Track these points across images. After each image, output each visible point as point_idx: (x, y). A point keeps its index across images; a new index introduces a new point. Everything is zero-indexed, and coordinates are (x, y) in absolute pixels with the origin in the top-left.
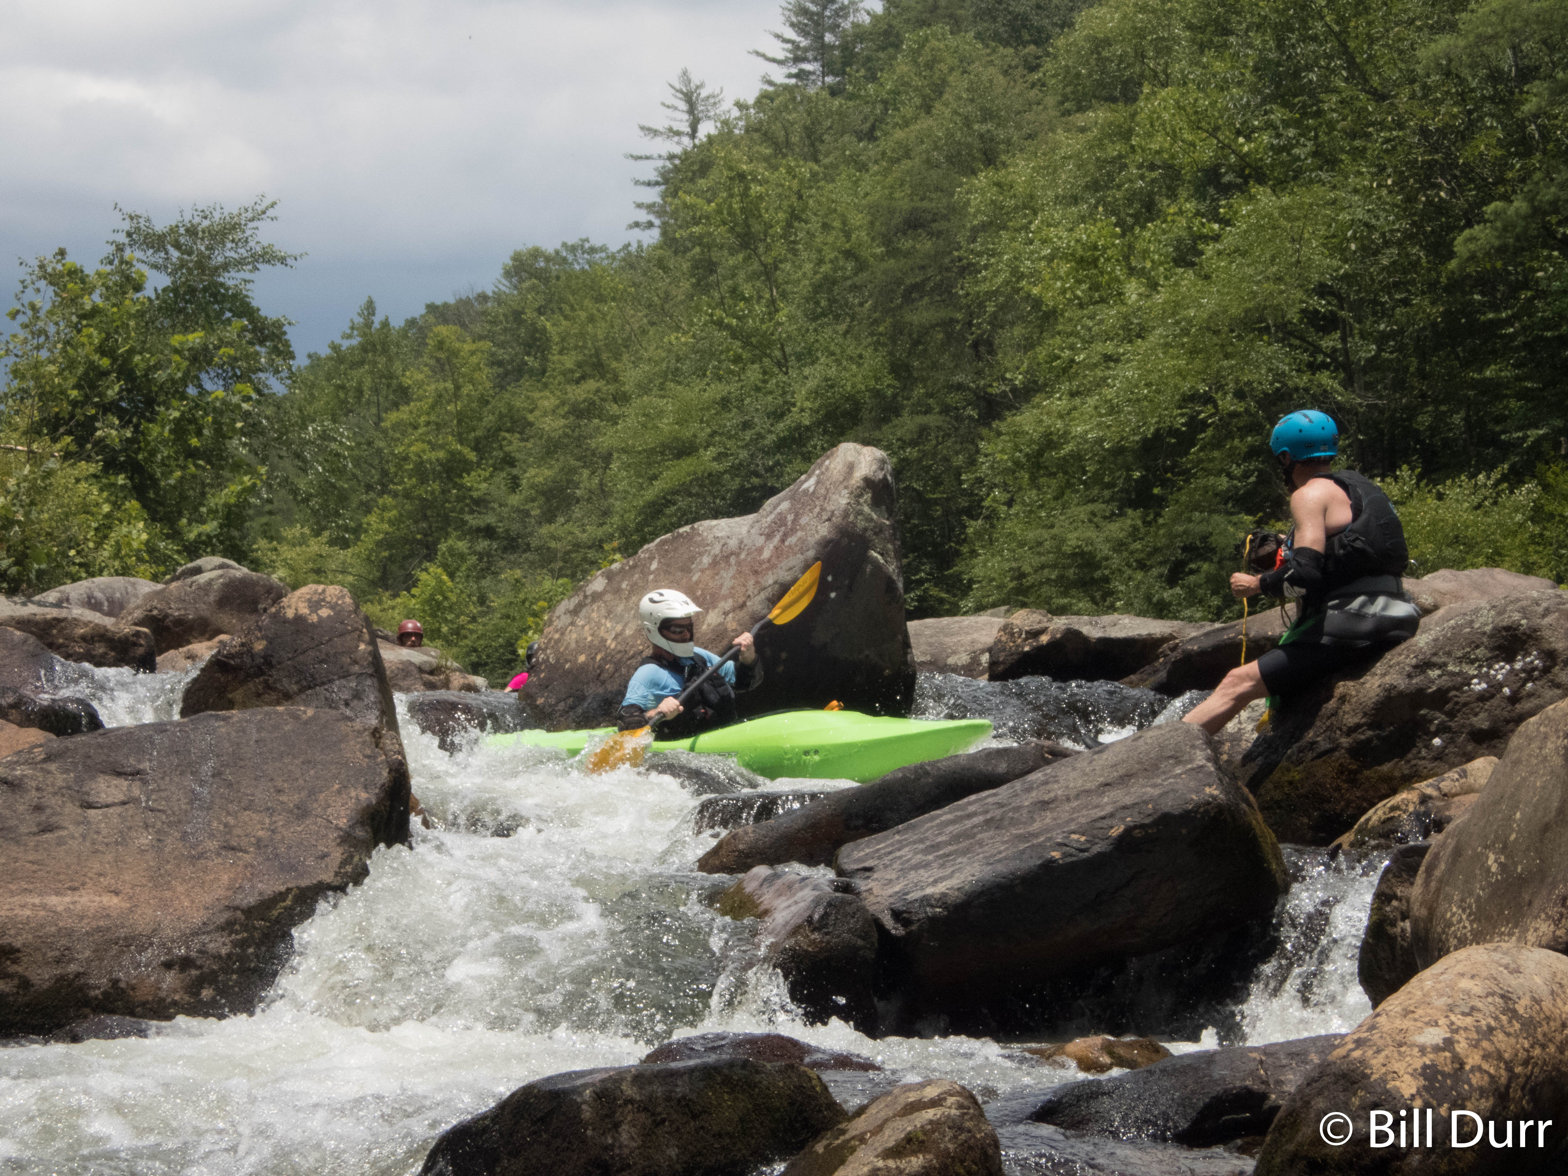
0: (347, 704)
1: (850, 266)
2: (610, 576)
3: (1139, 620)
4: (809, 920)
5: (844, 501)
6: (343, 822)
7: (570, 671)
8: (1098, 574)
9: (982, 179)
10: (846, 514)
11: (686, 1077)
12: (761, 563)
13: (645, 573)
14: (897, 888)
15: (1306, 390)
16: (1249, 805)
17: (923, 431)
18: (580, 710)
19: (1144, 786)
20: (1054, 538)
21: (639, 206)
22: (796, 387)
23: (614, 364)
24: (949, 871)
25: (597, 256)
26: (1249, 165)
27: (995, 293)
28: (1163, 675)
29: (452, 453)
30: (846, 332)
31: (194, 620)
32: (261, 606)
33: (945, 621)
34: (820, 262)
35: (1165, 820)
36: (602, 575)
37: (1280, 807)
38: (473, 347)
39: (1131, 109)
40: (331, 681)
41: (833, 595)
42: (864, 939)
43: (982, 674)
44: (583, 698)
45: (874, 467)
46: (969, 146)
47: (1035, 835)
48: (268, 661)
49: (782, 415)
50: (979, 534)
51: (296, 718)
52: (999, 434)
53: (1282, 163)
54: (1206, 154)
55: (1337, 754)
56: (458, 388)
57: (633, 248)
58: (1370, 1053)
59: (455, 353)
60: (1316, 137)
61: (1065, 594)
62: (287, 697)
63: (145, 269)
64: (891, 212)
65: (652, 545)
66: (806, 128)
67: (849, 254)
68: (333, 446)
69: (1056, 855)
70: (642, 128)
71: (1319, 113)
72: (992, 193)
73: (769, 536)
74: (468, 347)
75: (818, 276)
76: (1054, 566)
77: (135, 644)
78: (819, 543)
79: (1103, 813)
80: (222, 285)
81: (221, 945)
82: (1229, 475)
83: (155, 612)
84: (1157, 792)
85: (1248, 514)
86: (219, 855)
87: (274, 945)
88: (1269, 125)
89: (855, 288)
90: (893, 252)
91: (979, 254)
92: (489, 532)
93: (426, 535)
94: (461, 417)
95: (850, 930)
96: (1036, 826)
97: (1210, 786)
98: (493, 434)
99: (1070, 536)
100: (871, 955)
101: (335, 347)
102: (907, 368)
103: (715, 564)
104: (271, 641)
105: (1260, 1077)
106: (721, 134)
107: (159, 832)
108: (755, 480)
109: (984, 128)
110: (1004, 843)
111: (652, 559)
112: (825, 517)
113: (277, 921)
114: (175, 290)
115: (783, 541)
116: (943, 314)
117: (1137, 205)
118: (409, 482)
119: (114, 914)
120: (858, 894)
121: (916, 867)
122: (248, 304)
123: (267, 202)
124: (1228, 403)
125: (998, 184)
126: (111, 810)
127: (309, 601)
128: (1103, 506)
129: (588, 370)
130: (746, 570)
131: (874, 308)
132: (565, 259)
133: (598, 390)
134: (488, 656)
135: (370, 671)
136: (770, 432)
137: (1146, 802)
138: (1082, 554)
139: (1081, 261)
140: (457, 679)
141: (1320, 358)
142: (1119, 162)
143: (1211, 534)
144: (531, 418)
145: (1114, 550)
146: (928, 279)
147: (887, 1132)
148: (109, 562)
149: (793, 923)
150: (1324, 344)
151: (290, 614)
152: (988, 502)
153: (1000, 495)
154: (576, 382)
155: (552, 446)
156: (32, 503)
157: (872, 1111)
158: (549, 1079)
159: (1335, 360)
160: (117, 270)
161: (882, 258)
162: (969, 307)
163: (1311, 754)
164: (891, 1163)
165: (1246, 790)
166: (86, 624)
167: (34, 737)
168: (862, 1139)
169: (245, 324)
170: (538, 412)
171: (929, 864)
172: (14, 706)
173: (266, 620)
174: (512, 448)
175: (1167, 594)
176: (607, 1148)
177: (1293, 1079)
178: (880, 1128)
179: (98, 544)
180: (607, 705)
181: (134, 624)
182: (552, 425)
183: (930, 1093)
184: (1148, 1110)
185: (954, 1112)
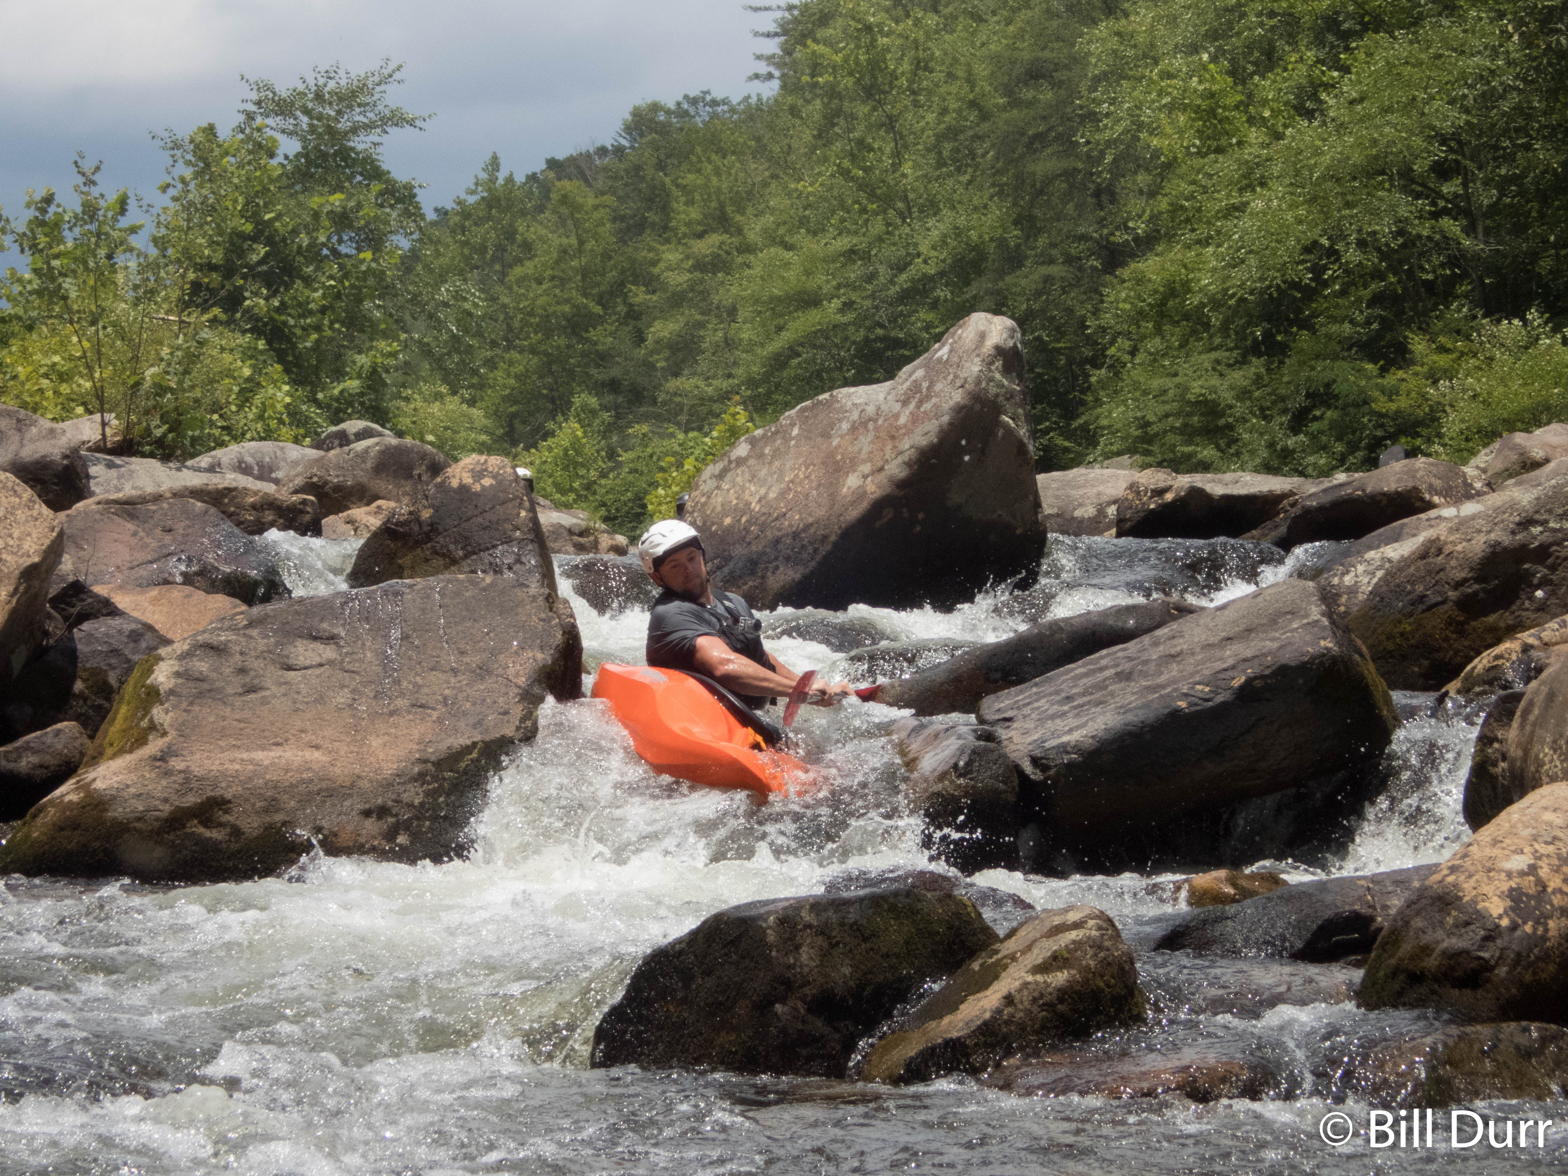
0: (510, 568)
1: (973, 116)
2: (753, 442)
3: (1260, 478)
4: (955, 766)
5: (976, 369)
6: (522, 681)
8: (1222, 422)
9: (1103, 29)
10: (978, 382)
11: (857, 905)
12: (898, 428)
13: (787, 439)
14: (1035, 737)
15: (1429, 238)
16: (1362, 655)
17: (1048, 280)
18: (726, 570)
19: (1263, 640)
20: (1177, 386)
21: (759, 57)
22: (918, 239)
23: (738, 218)
24: (1084, 719)
25: (719, 109)
26: (1367, 13)
27: (1115, 142)
28: (1283, 529)
29: (577, 307)
30: (970, 182)
31: (352, 487)
32: (416, 472)
33: (1072, 473)
34: (944, 111)
35: (1283, 671)
36: (746, 441)
37: (1393, 657)
38: (597, 201)
40: (495, 547)
41: (967, 458)
42: (1005, 783)
43: (1108, 528)
44: (728, 559)
45: (1005, 336)
47: (1163, 687)
48: (433, 529)
49: (907, 265)
50: (1103, 384)
51: (476, 583)
52: (1123, 282)
55: (1446, 607)
56: (581, 243)
57: (753, 100)
58: (1462, 878)
59: (578, 208)
61: (1189, 442)
62: (454, 562)
63: (279, 137)
64: (1013, 62)
65: (793, 412)
67: (972, 104)
68: (467, 306)
69: (1182, 704)
72: (1113, 43)
73: (905, 403)
74: (591, 201)
75: (943, 126)
76: (1178, 414)
77: (302, 512)
78: (953, 409)
79: (1225, 666)
80: (353, 149)
81: (415, 795)
82: (1352, 322)
83: (315, 479)
84: (1275, 645)
85: (1370, 361)
86: (409, 712)
87: (462, 794)
89: (976, 137)
90: (1016, 103)
91: (1100, 103)
92: (613, 386)
93: (551, 390)
94: (585, 273)
95: (990, 777)
96: (1163, 679)
97: (1324, 639)
98: (619, 289)
99: (1195, 384)
100: (1012, 798)
101: (459, 203)
102: (1031, 218)
103: (854, 429)
104: (437, 509)
105: (1368, 902)
107: (353, 691)
108: (880, 332)
110: (1133, 694)
111: (793, 425)
112: (958, 384)
113: (465, 772)
114: (306, 156)
115: (918, 407)
116: (1065, 164)
117: (1257, 54)
118: (535, 338)
119: (315, 767)
120: (999, 742)
121: (1053, 717)
122: (378, 167)
123: (393, 66)
124: (1352, 255)
125: (1118, 34)
126: (310, 672)
127: (472, 471)
128: (1227, 354)
129: (713, 223)
130: (883, 435)
131: (997, 159)
132: (686, 113)
133: (723, 243)
134: (617, 510)
135: (531, 536)
136: (893, 283)
137: (1265, 655)
138: (1206, 402)
139: (1197, 109)
140: (606, 540)
141: (1441, 203)
142: (1238, 10)
143: (1334, 381)
144: (656, 271)
145: (1238, 398)
146: (1051, 129)
147: (1036, 951)
148: (253, 426)
149: (940, 769)
150: (1445, 190)
151: (455, 483)
152: (1112, 351)
153: (1124, 343)
154: (700, 236)
155: (677, 300)
156: (186, 372)
157: (1022, 933)
158: (738, 908)
159: (1456, 206)
160: (249, 138)
161: (1003, 109)
162: (1089, 156)
163: (1421, 607)
164: (1039, 978)
165: (1359, 642)
166: (255, 493)
167: (221, 602)
168: (1013, 958)
169: (377, 187)
170: (662, 265)
171: (1064, 714)
172: (200, 573)
173: (432, 490)
174: (637, 300)
175: (1291, 442)
176: (790, 967)
177: (1396, 903)
178: (1029, 948)
179: (240, 407)
180: (753, 565)
181: (296, 492)
182: (678, 279)
183: (1073, 917)
184: (1266, 933)
185: (1094, 933)
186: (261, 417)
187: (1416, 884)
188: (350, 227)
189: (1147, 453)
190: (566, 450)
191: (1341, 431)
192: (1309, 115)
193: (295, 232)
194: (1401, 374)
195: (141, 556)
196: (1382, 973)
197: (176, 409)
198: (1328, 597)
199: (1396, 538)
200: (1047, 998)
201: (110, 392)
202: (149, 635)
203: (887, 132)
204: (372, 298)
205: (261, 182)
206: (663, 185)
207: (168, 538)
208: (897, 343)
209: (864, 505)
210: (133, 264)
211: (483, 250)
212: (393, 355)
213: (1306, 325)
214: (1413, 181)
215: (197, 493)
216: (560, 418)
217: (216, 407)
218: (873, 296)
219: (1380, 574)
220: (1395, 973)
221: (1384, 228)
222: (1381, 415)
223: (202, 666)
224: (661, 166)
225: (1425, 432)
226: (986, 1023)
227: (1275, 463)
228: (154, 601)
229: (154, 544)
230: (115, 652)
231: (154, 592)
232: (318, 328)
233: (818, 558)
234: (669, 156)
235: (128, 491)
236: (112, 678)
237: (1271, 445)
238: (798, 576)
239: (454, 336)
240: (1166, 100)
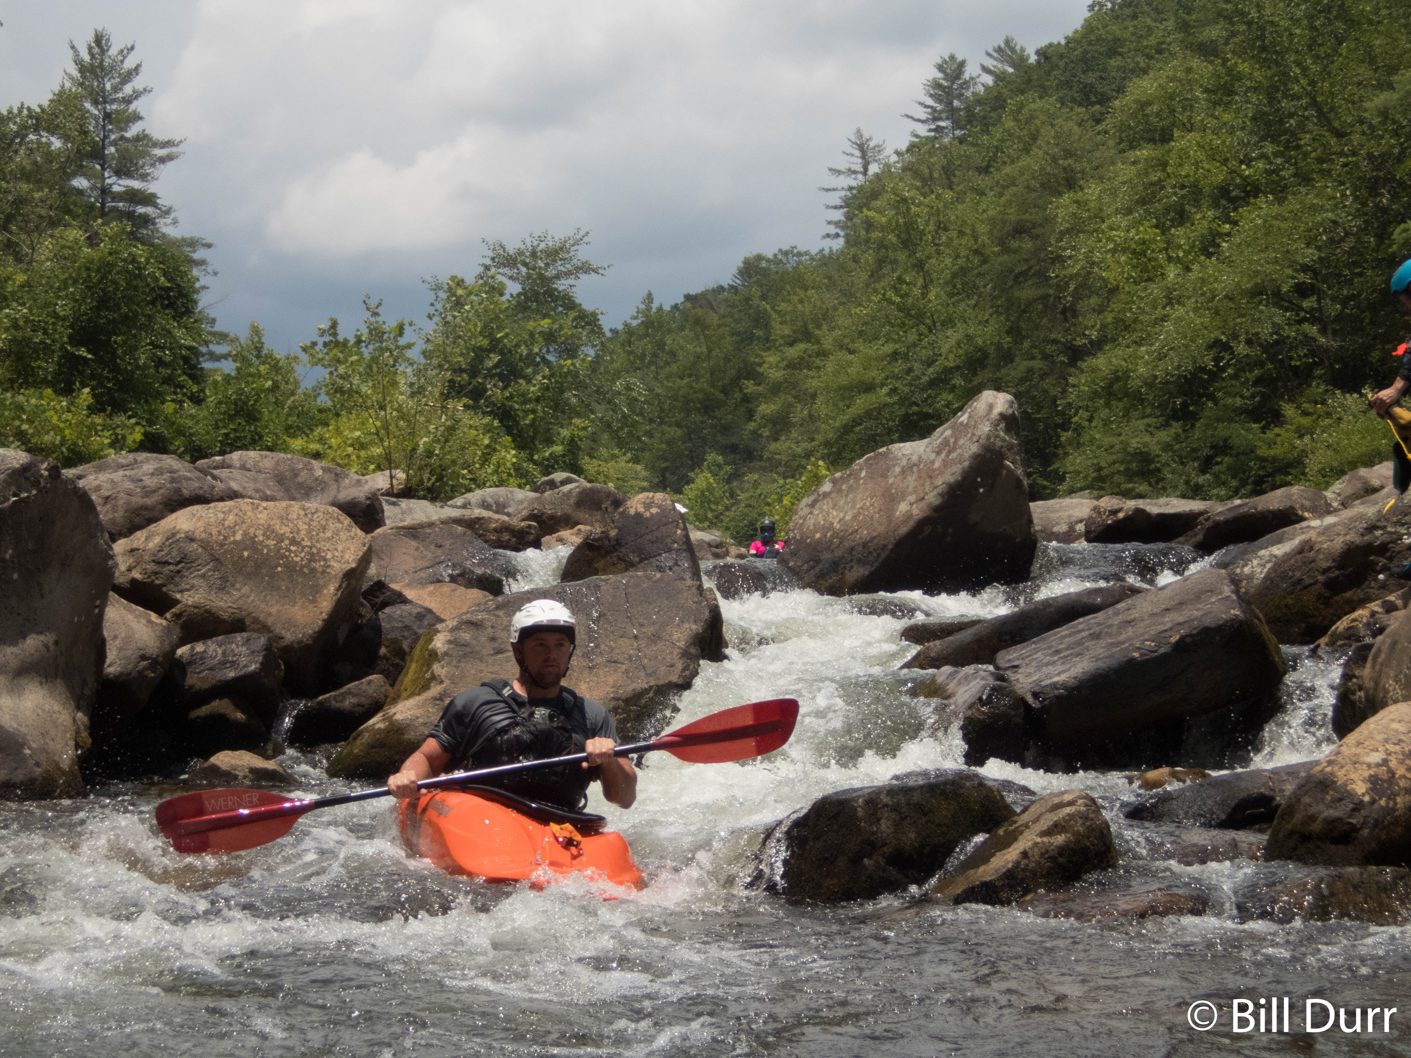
0: (671, 569)
1: (977, 260)
2: (834, 482)
4: (980, 699)
5: (987, 429)
6: (682, 644)
7: (810, 544)
8: (1152, 467)
9: (1066, 199)
10: (988, 438)
12: (934, 471)
13: (857, 479)
14: (1035, 678)
15: (1296, 338)
16: (1259, 620)
17: (1030, 370)
18: (817, 569)
19: (1191, 610)
20: (1121, 443)
21: (830, 223)
22: (941, 344)
23: (817, 332)
24: (1068, 666)
25: (803, 258)
26: (1249, 184)
27: (1078, 274)
28: (1200, 537)
29: (708, 395)
30: (975, 306)
31: (561, 516)
32: (604, 506)
33: (1050, 502)
34: (957, 257)
35: (1206, 631)
36: (829, 481)
37: (1280, 621)
38: (720, 322)
39: (1167, 147)
40: (660, 555)
41: (981, 490)
42: (1014, 710)
43: (1079, 538)
44: (818, 561)
45: (1006, 406)
46: (1055, 175)
47: (1123, 643)
48: (618, 543)
49: (934, 361)
50: (1070, 442)
51: (649, 578)
52: (1082, 372)
53: (1273, 182)
54: (1219, 176)
55: (1317, 587)
56: (710, 350)
57: (827, 252)
58: (1336, 768)
59: (707, 327)
60: (1296, 163)
61: (1130, 481)
62: (633, 565)
63: (504, 280)
64: (1004, 223)
65: (861, 461)
66: (943, 168)
67: (976, 252)
68: (634, 394)
69: (1136, 655)
70: (830, 170)
71: (1298, 147)
72: (1073, 208)
73: (938, 453)
74: (716, 322)
75: (957, 267)
76: (1122, 462)
77: (528, 533)
78: (971, 457)
79: (1165, 628)
80: (556, 289)
82: (1242, 397)
83: (536, 512)
84: (1200, 613)
85: (1255, 422)
86: (606, 666)
87: (643, 721)
88: (1263, 156)
89: (979, 274)
90: (1006, 250)
91: (1065, 250)
92: (733, 448)
93: (691, 451)
94: (712, 371)
95: (1006, 705)
96: (1122, 637)
97: (1234, 609)
98: (735, 382)
99: (1133, 441)
100: (1019, 720)
101: (626, 325)
102: (1019, 329)
103: (903, 471)
104: (620, 529)
105: (1269, 787)
106: (883, 172)
108: (915, 408)
109: (1067, 162)
110: (1102, 648)
111: (861, 469)
112: (975, 440)
113: (644, 706)
114: (525, 294)
115: (947, 456)
116: (1041, 292)
117: (1172, 214)
118: (679, 416)
120: (1010, 682)
121: (1047, 665)
122: (574, 302)
123: (582, 233)
124: (1241, 349)
125: (1077, 202)
127: (644, 503)
128: (1155, 420)
129: (799, 336)
130: (924, 475)
131: (994, 289)
132: (780, 261)
133: (806, 349)
135: (684, 547)
136: (924, 374)
137: (1193, 620)
138: (1141, 453)
139: (1134, 252)
140: (734, 550)
141: (1302, 314)
142: (1159, 184)
143: (1230, 437)
144: (761, 370)
145: (1163, 450)
146: (1031, 268)
147: (1042, 821)
148: (490, 477)
149: (970, 701)
150: (1305, 304)
151: (632, 512)
152: (1075, 419)
153: (1083, 414)
154: (791, 344)
155: (776, 389)
156: (447, 441)
157: (1032, 809)
158: (837, 793)
159: (1313, 316)
160: (486, 284)
161: (998, 254)
162: (1058, 286)
163: (1299, 587)
164: (1045, 839)
165: (1257, 611)
166: (497, 521)
167: (476, 594)
168: (1027, 826)
169: (572, 314)
170: (766, 366)
171: (1054, 662)
172: (462, 575)
173: (617, 516)
174: (749, 391)
175: (1201, 480)
176: (874, 833)
177: (1289, 788)
178: (1037, 820)
179: (482, 465)
180: (835, 565)
181: (523, 520)
182: (776, 375)
183: (1067, 798)
184: (1200, 808)
185: (1082, 808)
186: (496, 472)
187: (1303, 774)
188: (555, 342)
189: (1101, 488)
190: (703, 492)
191: (1234, 471)
192: (1209, 255)
193: (517, 345)
194: (1277, 430)
195: (421, 564)
196: (1281, 835)
197: (440, 466)
198: (1235, 581)
199: (1279, 541)
200: (1051, 854)
201: (396, 456)
202: (429, 616)
203: (918, 272)
204: (570, 390)
205: (494, 313)
206: (765, 309)
207: (439, 552)
208: (927, 416)
209: (911, 524)
210: (409, 370)
211: (643, 357)
212: (585, 429)
213: (1212, 397)
214: (1283, 300)
215: (458, 521)
216: (697, 470)
217: (466, 465)
218: (910, 384)
219: (1269, 566)
220: (1291, 834)
221: (1265, 331)
222: (1264, 459)
223: (466, 636)
224: (764, 297)
225: (1293, 471)
226: (1009, 871)
227: (1191, 494)
228: (431, 594)
229: (430, 556)
230: (407, 627)
231: (431, 588)
232: (534, 411)
233: (880, 560)
234: (768, 291)
235: (408, 522)
236: (405, 646)
237: (1187, 482)
238: (867, 573)
239: (624, 416)
240: (1111, 246)
